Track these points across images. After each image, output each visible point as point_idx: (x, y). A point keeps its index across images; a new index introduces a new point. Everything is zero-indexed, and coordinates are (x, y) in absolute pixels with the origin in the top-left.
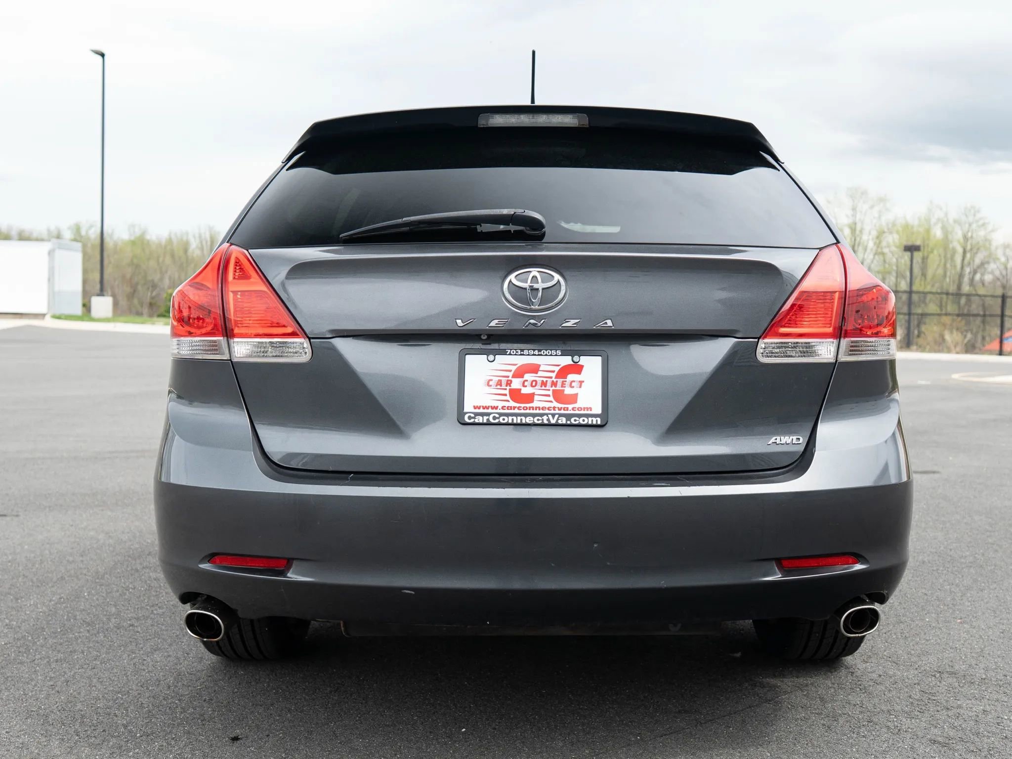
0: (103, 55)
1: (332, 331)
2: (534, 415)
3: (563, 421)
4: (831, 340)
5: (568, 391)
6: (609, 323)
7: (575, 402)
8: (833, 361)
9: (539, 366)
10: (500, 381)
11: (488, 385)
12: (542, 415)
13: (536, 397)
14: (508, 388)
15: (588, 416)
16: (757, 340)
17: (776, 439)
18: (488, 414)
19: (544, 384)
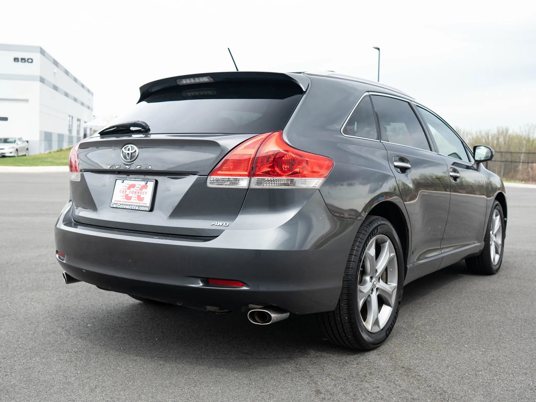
0: (379, 49)
1: (84, 169)
2: (129, 205)
3: (137, 208)
4: (247, 178)
5: (142, 196)
6: (150, 167)
7: (143, 201)
8: (247, 187)
9: (135, 185)
10: (123, 191)
11: (120, 192)
12: (131, 205)
13: (132, 198)
14: (125, 193)
15: (144, 207)
16: (207, 177)
17: (215, 223)
18: (117, 204)
19: (135, 193)
